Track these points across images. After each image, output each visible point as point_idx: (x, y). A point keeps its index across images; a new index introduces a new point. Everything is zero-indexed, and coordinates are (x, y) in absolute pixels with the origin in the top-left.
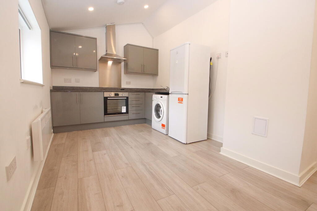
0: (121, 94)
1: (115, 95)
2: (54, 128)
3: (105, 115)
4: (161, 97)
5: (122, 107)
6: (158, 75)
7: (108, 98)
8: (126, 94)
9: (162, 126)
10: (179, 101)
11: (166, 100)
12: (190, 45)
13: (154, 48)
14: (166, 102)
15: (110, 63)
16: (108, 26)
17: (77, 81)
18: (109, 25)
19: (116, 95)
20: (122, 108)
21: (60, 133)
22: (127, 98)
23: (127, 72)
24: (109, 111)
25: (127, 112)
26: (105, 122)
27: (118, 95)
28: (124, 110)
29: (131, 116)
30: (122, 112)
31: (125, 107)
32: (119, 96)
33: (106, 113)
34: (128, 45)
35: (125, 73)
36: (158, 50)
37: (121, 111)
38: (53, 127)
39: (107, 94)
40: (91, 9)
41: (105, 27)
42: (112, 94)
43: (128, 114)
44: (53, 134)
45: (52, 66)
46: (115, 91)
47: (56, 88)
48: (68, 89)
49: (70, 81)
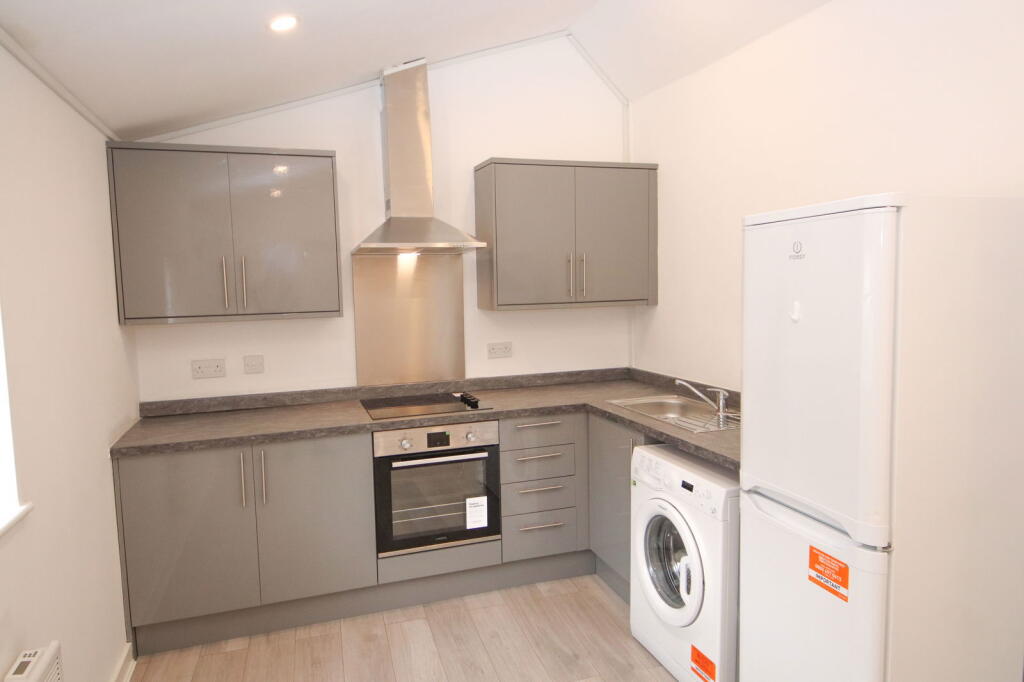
0: (461, 436)
1: (429, 446)
2: (134, 633)
3: (380, 549)
4: (688, 487)
5: (468, 501)
6: (655, 302)
7: (395, 465)
8: (483, 433)
9: (696, 661)
10: (812, 566)
11: (720, 514)
12: (903, 211)
13: (634, 159)
14: (718, 529)
15: (407, 261)
16: (388, 76)
17: (254, 367)
18: (392, 75)
19: (433, 440)
20: (465, 504)
22: (494, 450)
23: (493, 299)
24: (400, 526)
25: (494, 526)
26: (382, 585)
27: (443, 439)
28: (477, 514)
29: (514, 541)
30: (470, 525)
31: (483, 500)
32: (453, 445)
33: (386, 540)
34: (494, 163)
35: (481, 305)
36: (652, 169)
37: (465, 525)
38: (134, 629)
39: (386, 444)
40: (283, 24)
41: (378, 82)
42: (417, 440)
43: (499, 536)
44: (133, 664)
45: (125, 318)
46: (431, 423)
47: (154, 414)
48: (211, 410)
49: (219, 370)
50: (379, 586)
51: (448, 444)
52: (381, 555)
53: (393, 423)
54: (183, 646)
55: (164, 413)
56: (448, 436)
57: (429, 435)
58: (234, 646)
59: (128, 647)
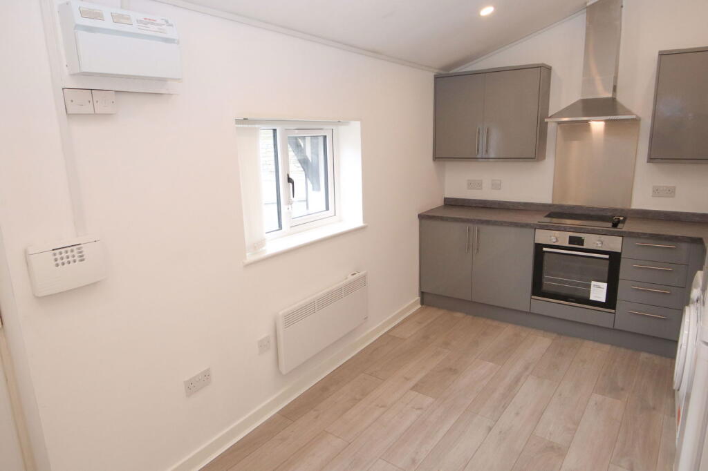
0: (591, 241)
1: (570, 243)
3: (534, 293)
5: (593, 283)
7: (545, 249)
8: (614, 244)
15: (597, 127)
16: (589, 6)
17: (496, 186)
19: (572, 240)
20: (590, 285)
21: (433, 306)
22: (616, 255)
24: (549, 282)
25: (611, 303)
26: (532, 313)
27: (579, 241)
28: (598, 292)
29: (625, 318)
30: (592, 298)
31: (605, 285)
32: (585, 246)
33: (538, 289)
37: (589, 297)
38: (422, 292)
39: (544, 237)
42: (563, 238)
43: (613, 311)
44: (419, 306)
45: (436, 158)
46: (572, 230)
47: (450, 203)
48: (474, 205)
49: (479, 185)
50: (530, 313)
51: (582, 245)
52: (533, 297)
53: (547, 226)
54: (440, 307)
55: (453, 203)
56: (583, 240)
57: (570, 237)
58: (459, 315)
59: (418, 298)
